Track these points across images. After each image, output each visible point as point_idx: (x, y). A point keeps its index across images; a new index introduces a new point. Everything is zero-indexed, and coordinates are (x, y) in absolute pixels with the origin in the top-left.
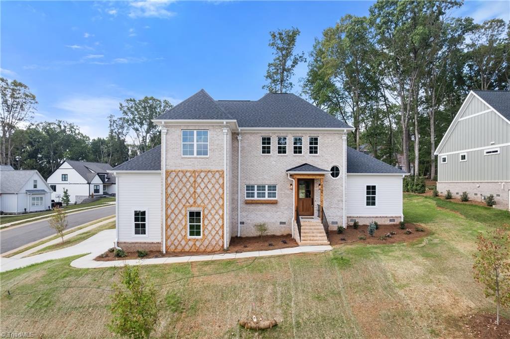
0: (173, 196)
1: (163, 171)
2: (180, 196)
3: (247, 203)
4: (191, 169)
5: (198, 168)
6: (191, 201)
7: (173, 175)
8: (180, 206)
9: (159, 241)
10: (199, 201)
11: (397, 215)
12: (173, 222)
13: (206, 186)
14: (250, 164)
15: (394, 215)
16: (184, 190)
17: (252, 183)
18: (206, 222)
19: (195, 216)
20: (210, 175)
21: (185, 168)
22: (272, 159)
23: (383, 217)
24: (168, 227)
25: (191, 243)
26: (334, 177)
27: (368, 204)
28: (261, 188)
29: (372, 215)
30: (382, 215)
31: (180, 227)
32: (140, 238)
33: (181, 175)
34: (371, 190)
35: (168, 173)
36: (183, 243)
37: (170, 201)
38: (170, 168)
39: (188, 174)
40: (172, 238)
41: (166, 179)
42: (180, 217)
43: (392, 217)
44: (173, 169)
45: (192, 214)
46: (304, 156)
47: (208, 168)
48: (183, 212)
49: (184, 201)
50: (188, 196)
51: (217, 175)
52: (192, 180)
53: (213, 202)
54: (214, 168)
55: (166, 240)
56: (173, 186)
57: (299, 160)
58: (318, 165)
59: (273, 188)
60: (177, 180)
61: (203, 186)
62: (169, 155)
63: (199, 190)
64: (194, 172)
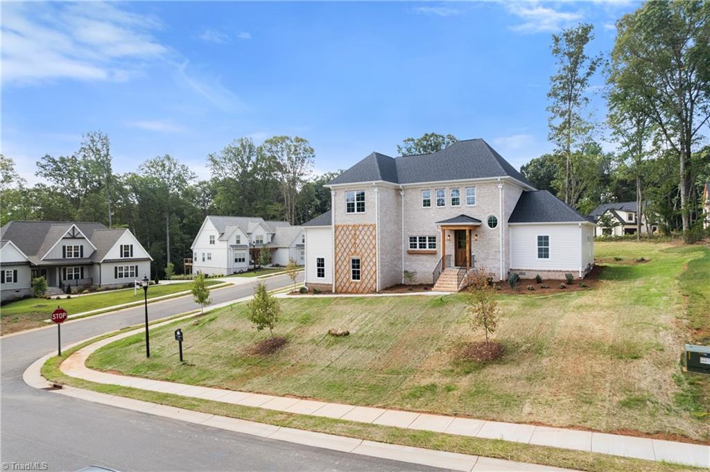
0: (340, 246)
1: (333, 226)
2: (345, 246)
3: (410, 253)
4: (352, 224)
5: (357, 223)
6: (353, 250)
7: (340, 229)
8: (345, 254)
9: (331, 283)
10: (358, 250)
11: (574, 270)
12: (340, 267)
13: (363, 238)
14: (412, 217)
15: (570, 270)
16: (348, 241)
17: (414, 235)
18: (364, 268)
19: (356, 263)
20: (366, 228)
21: (348, 223)
22: (431, 212)
23: (557, 271)
24: (337, 271)
25: (353, 285)
26: (491, 227)
27: (540, 256)
28: (422, 239)
29: (543, 269)
30: (555, 269)
31: (345, 272)
32: (321, 280)
33: (345, 228)
34: (543, 241)
35: (336, 228)
36: (347, 285)
37: (338, 250)
38: (338, 224)
39: (350, 228)
40: (340, 280)
41: (335, 232)
42: (345, 263)
43: (568, 271)
44: (340, 224)
45: (353, 261)
46: (460, 208)
47: (363, 222)
48: (347, 259)
49: (347, 250)
50: (350, 246)
51: (371, 228)
52: (353, 232)
53: (369, 251)
54: (369, 223)
55: (336, 282)
56: (340, 237)
57: (455, 212)
58: (475, 215)
59: (433, 239)
60: (342, 233)
61: (361, 237)
62: (337, 213)
63: (358, 241)
64: (354, 226)
